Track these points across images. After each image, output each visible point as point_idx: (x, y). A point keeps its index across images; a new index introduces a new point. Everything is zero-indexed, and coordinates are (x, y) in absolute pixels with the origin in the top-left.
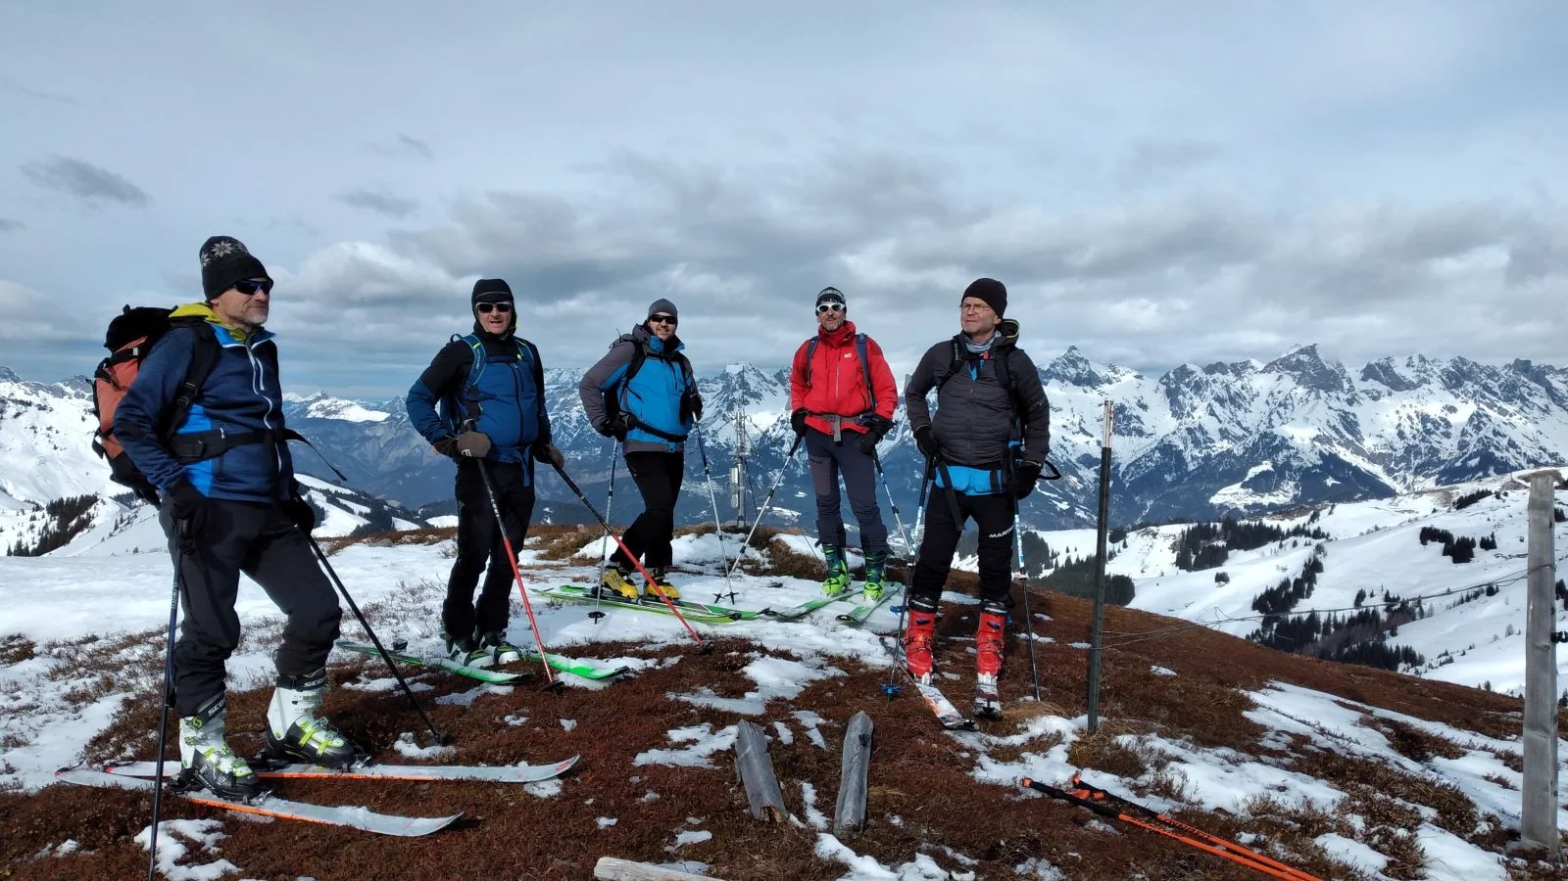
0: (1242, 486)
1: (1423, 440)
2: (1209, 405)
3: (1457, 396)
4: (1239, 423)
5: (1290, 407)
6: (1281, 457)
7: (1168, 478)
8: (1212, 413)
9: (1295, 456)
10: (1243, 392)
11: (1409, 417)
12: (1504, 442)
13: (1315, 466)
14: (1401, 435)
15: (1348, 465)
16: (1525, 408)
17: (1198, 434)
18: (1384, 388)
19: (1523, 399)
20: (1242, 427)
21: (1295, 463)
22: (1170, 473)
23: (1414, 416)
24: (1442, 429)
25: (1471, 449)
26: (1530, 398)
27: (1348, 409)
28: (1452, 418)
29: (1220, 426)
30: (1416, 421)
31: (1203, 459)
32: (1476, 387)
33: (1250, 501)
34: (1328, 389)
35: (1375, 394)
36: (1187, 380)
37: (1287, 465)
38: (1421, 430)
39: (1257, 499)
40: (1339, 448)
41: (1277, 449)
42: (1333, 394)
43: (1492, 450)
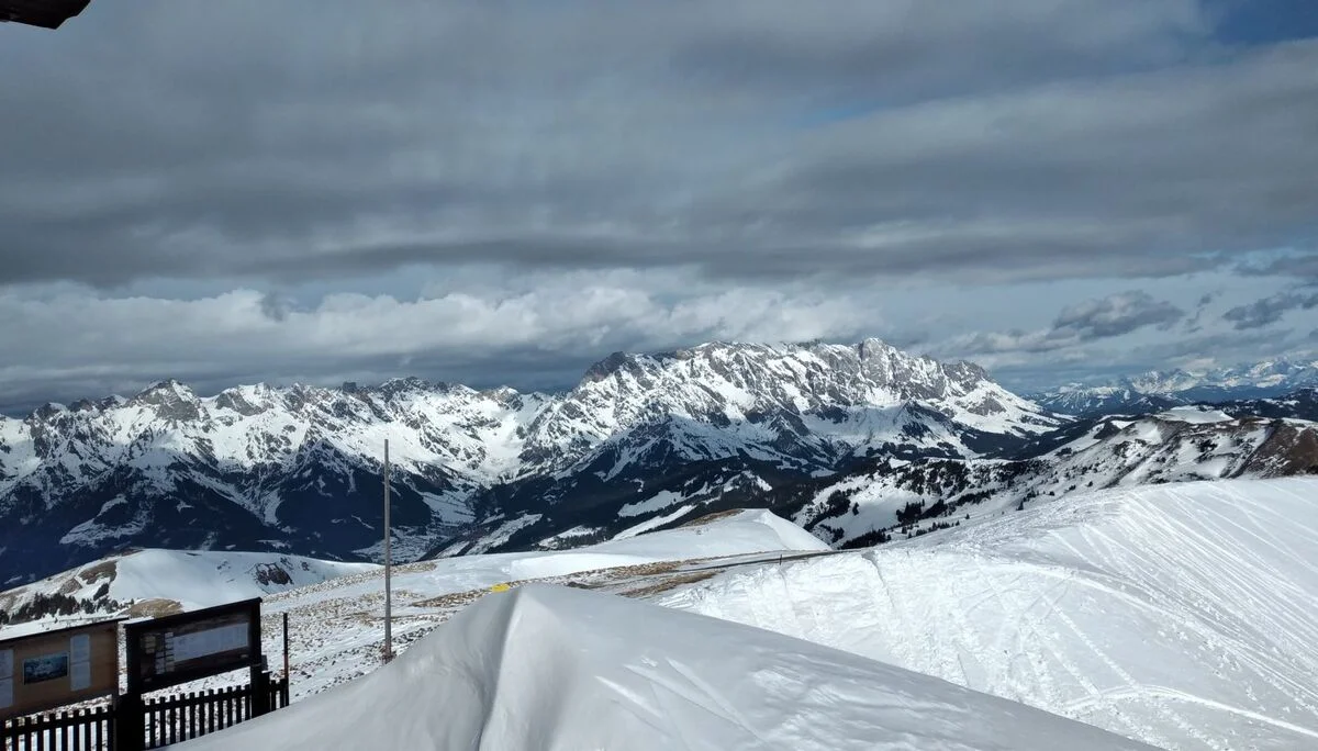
0: (95, 522)
1: (268, 458)
2: (71, 443)
3: (296, 417)
4: (101, 458)
5: (150, 439)
6: (135, 489)
7: (24, 521)
8: (73, 450)
9: (150, 486)
10: (105, 427)
11: (257, 439)
12: (331, 453)
13: (168, 493)
14: (250, 455)
15: (203, 488)
16: (354, 422)
17: (58, 473)
18: (236, 415)
19: (351, 414)
20: (104, 462)
21: (149, 493)
22: (27, 515)
23: (260, 436)
24: (283, 447)
25: (306, 462)
26: (357, 414)
27: (204, 435)
28: (291, 436)
29: (80, 462)
30: (262, 441)
31: (63, 497)
32: (314, 407)
33: (102, 536)
34: (185, 418)
35: (228, 420)
36: (51, 419)
37: (142, 496)
38: (266, 448)
39: (110, 533)
40: (194, 472)
41: (132, 481)
42: (190, 423)
43: (322, 461)
